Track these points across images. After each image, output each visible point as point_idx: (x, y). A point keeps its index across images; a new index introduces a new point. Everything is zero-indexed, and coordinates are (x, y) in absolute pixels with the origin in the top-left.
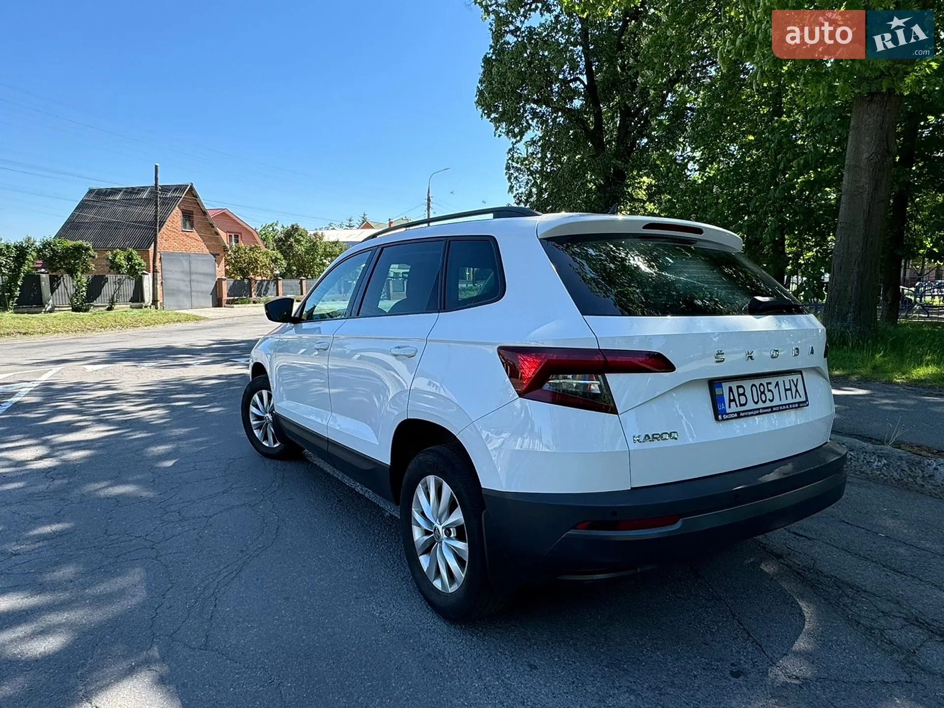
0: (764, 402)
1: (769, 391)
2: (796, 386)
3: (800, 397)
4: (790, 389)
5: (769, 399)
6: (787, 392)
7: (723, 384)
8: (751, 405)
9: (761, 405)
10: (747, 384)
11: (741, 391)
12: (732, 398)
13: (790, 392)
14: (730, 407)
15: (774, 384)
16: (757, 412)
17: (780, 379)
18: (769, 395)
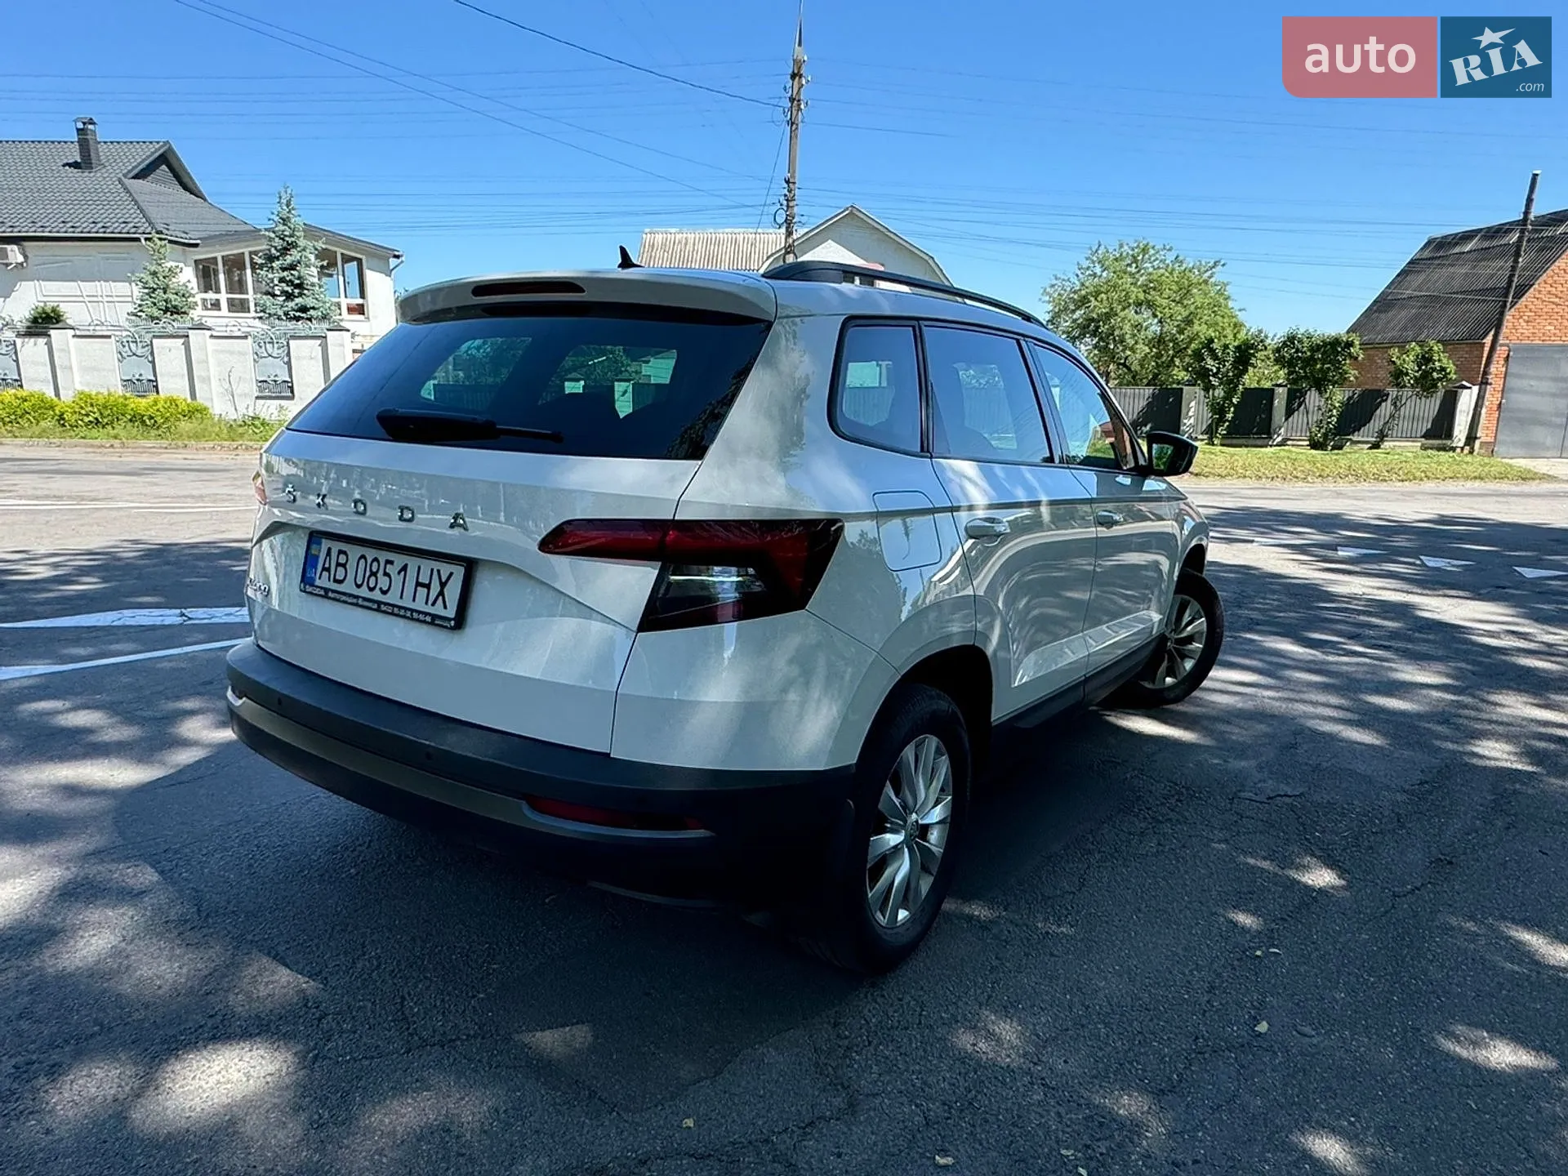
0: (371, 589)
1: (386, 574)
2: (443, 585)
3: (445, 607)
4: (428, 586)
5: (381, 589)
6: (419, 588)
7: (324, 540)
8: (348, 587)
9: (364, 592)
10: (354, 552)
11: (342, 559)
12: (327, 565)
13: (426, 590)
14: (320, 578)
15: (398, 565)
16: (355, 601)
17: (413, 563)
18: (383, 582)
